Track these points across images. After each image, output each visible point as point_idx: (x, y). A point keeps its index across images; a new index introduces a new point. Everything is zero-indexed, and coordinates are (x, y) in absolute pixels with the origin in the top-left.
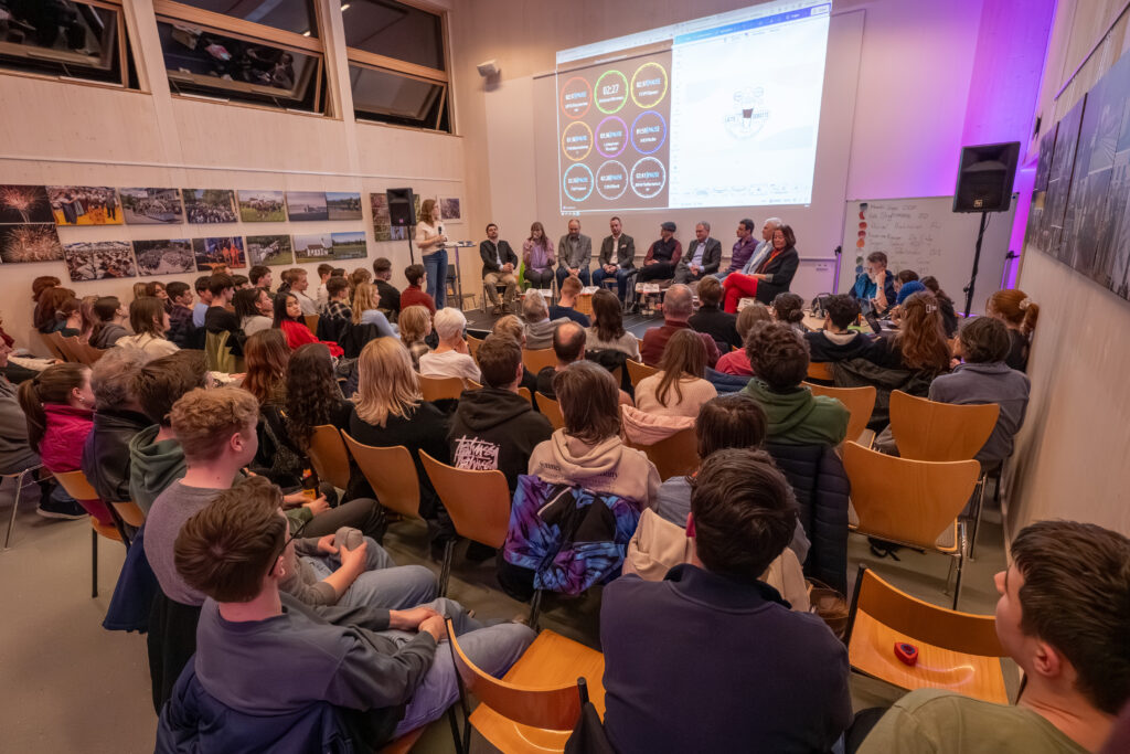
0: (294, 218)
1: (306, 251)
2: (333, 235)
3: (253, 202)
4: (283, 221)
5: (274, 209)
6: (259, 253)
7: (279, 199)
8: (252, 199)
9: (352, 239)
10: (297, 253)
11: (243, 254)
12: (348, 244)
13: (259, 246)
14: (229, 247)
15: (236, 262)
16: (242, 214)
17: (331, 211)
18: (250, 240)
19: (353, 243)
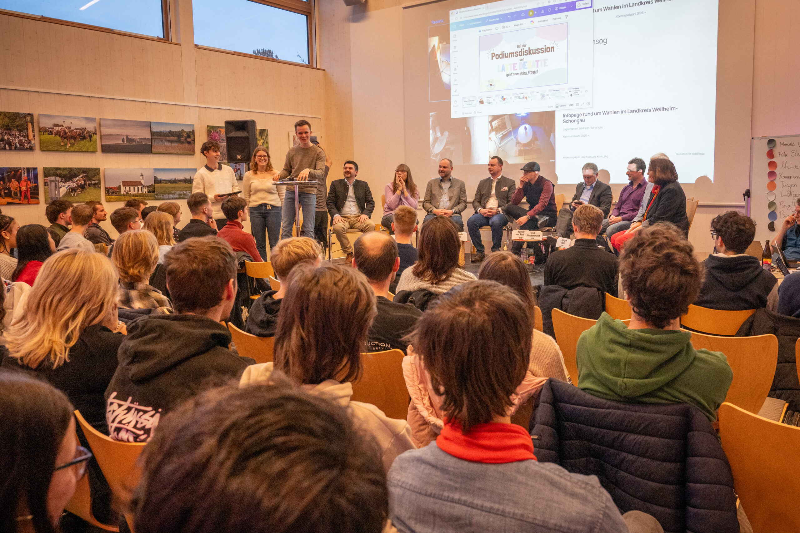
0: (107, 149)
1: (119, 188)
2: (155, 170)
3: (57, 129)
4: (94, 152)
5: (83, 138)
6: (57, 188)
7: (90, 127)
8: (56, 125)
9: (181, 176)
10: (108, 190)
11: (36, 188)
12: (175, 181)
13: (59, 179)
14: (19, 180)
15: (26, 197)
16: (41, 141)
17: (155, 144)
18: (48, 172)
19: (180, 181)
